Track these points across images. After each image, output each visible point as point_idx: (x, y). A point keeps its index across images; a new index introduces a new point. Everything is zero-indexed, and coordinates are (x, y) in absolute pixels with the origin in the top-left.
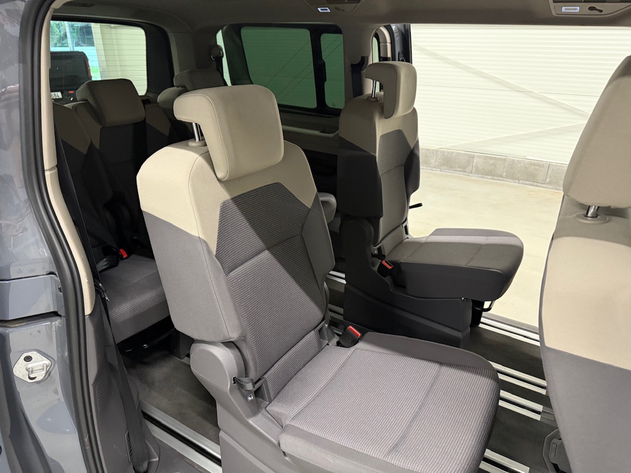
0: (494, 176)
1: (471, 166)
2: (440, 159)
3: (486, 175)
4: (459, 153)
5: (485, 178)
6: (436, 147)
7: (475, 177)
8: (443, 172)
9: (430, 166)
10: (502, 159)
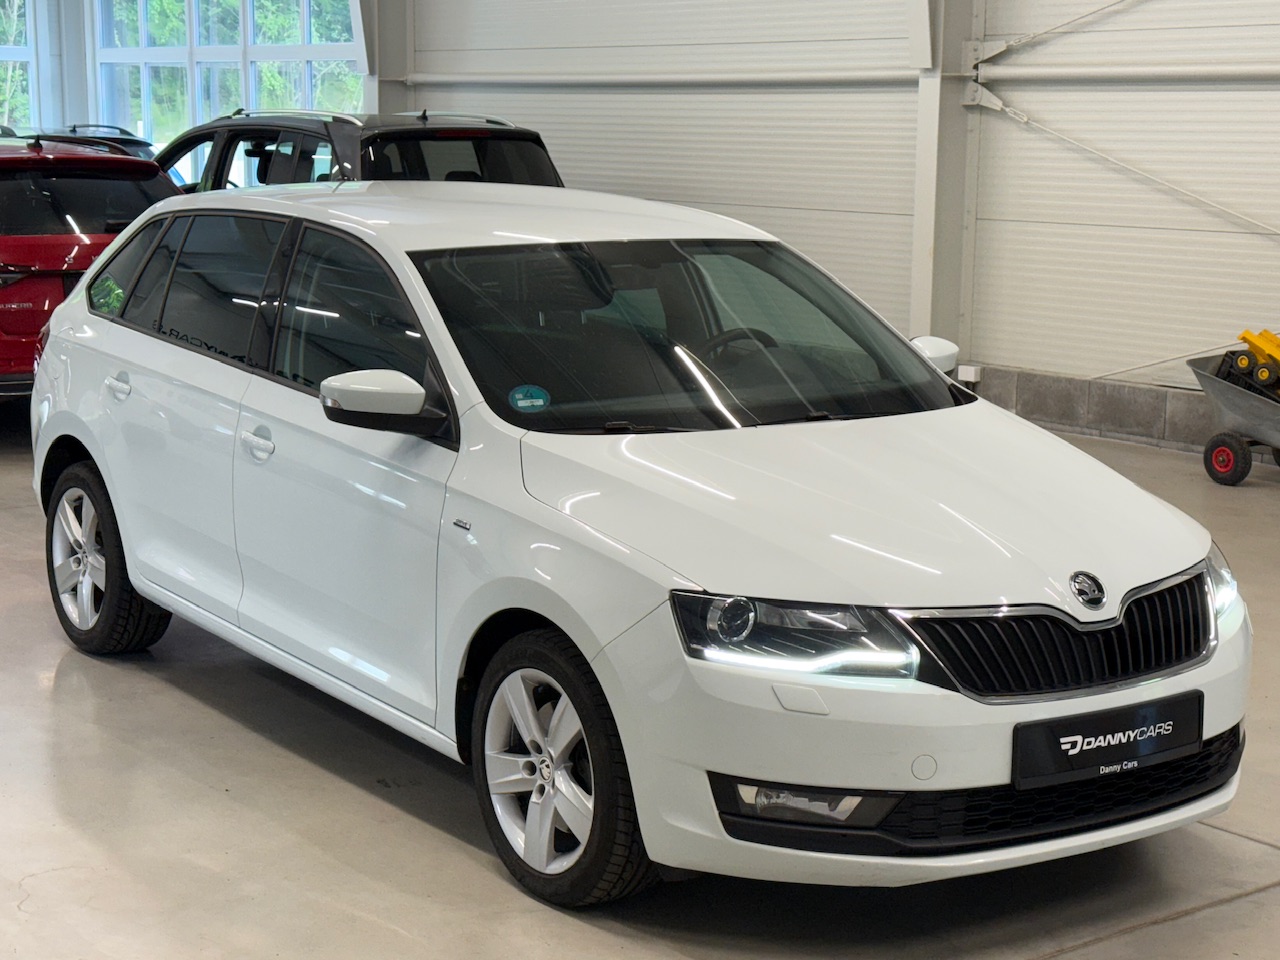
1: (1162, 419)
2: (1097, 405)
6: (1092, 375)
7: (1170, 447)
8: (1107, 437)
9: (1077, 425)
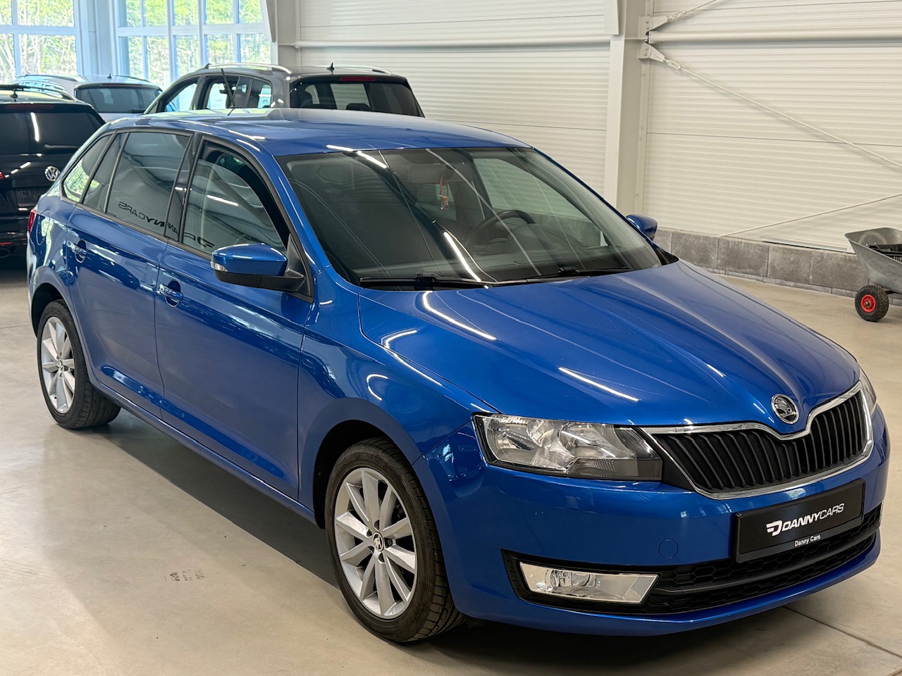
0: (797, 281)
1: (766, 264)
2: (723, 254)
3: (786, 280)
4: (748, 244)
5: (786, 285)
6: (720, 235)
7: (771, 282)
8: (730, 275)
10: (806, 251)
